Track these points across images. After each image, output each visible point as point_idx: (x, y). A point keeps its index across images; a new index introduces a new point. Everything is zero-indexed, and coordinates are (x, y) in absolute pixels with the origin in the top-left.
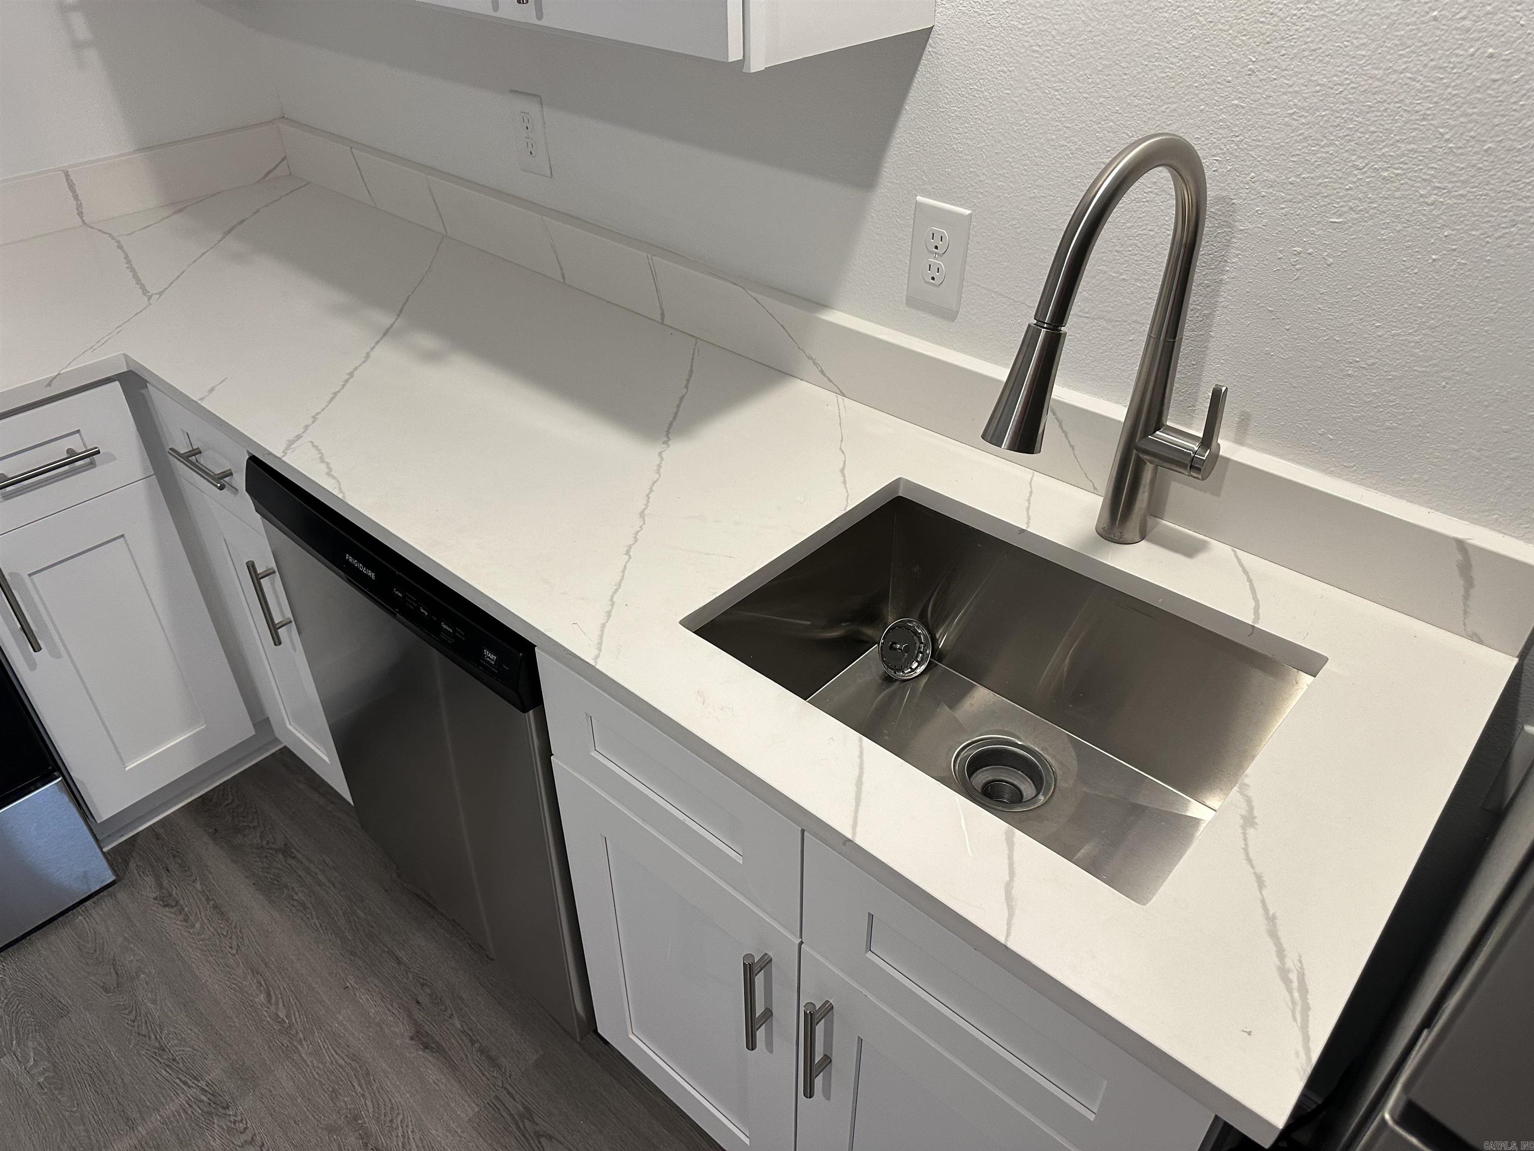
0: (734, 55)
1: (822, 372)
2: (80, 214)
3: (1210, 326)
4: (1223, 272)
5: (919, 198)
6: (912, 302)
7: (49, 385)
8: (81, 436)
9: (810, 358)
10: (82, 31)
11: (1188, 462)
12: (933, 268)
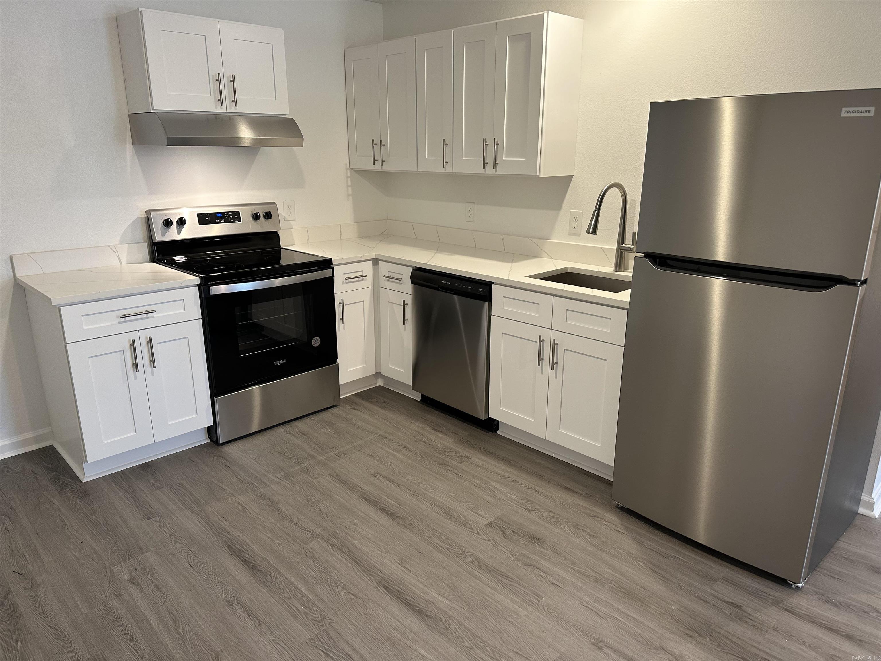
0: (538, 174)
1: (548, 254)
2: (341, 236)
3: (634, 226)
4: (635, 214)
5: (571, 210)
6: (570, 234)
7: (361, 257)
8: (362, 272)
9: (545, 251)
10: (350, 192)
11: (630, 249)
12: (575, 218)
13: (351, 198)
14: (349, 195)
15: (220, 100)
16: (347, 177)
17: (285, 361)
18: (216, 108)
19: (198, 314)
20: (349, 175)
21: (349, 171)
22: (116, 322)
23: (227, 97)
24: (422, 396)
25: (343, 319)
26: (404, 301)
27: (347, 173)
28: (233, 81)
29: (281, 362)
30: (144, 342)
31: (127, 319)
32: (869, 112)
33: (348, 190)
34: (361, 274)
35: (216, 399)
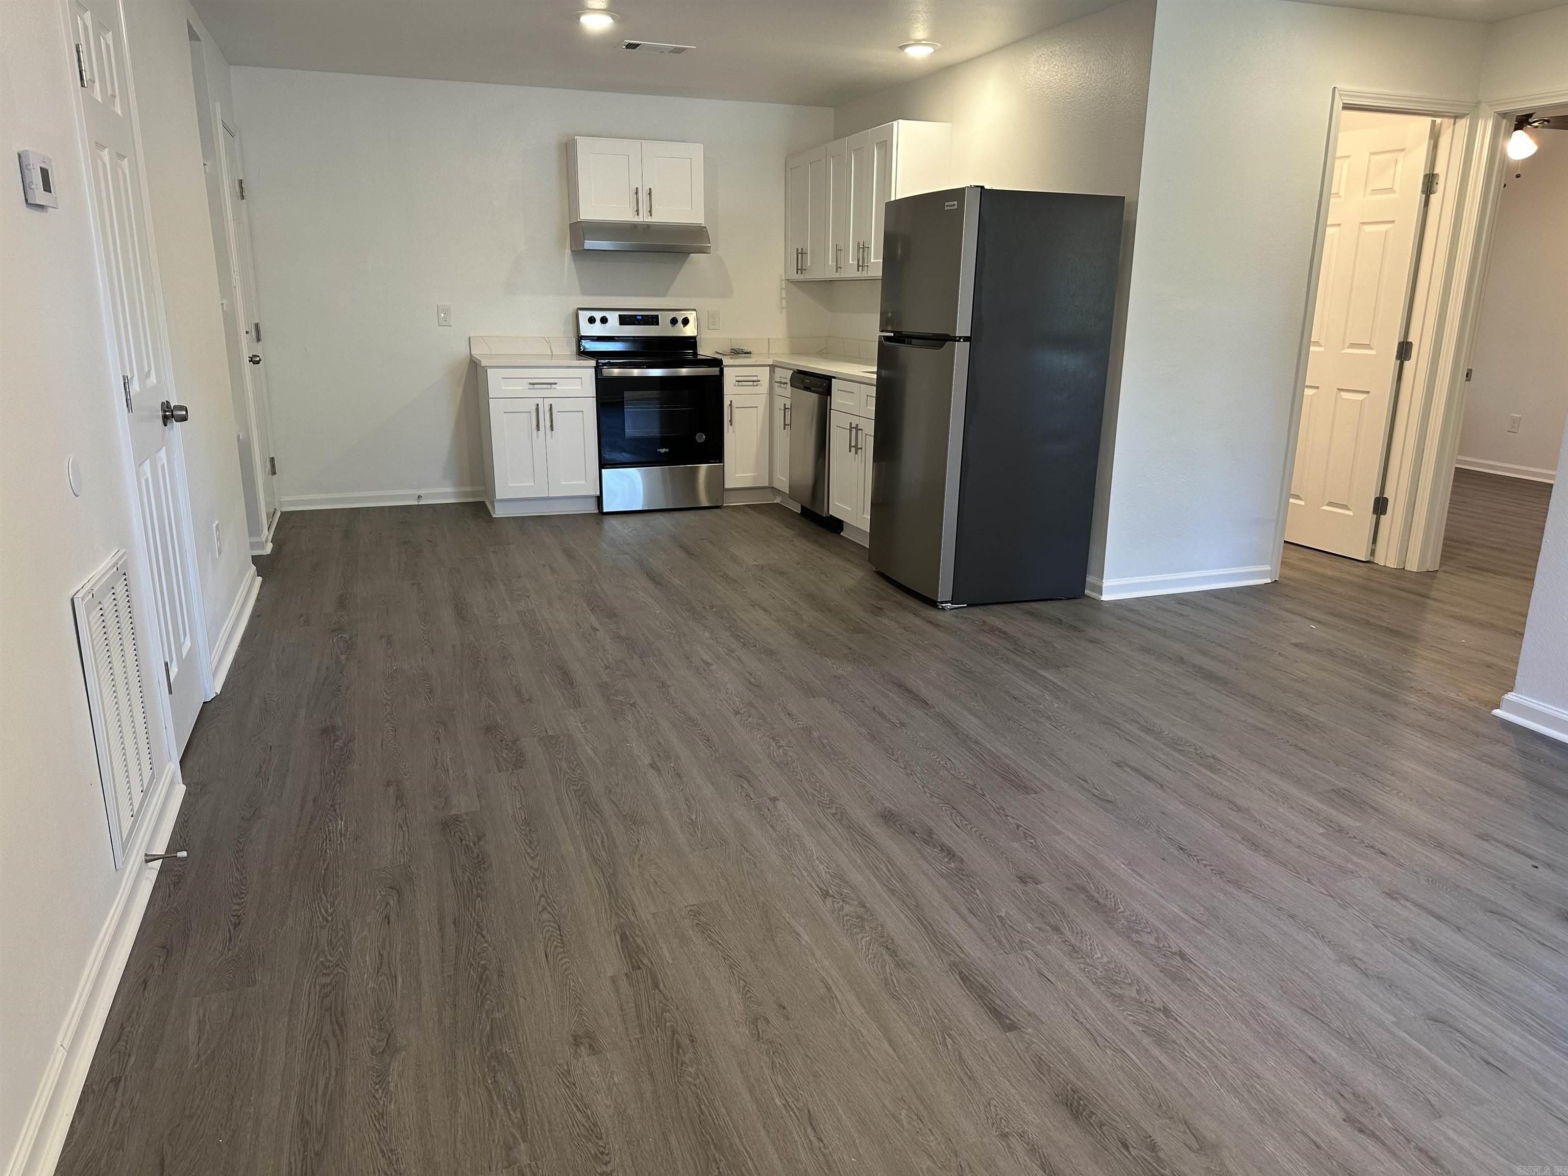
7: (756, 362)
8: (758, 376)
13: (784, 311)
14: (782, 308)
15: (637, 211)
16: (782, 289)
17: (667, 450)
18: (634, 217)
19: (593, 393)
20: (784, 286)
21: (784, 282)
22: (527, 388)
23: (644, 209)
24: (802, 507)
25: (731, 421)
26: (785, 405)
27: (781, 284)
28: (650, 194)
29: (663, 450)
30: (547, 408)
31: (536, 386)
32: (954, 205)
33: (781, 302)
34: (755, 379)
35: (603, 470)
